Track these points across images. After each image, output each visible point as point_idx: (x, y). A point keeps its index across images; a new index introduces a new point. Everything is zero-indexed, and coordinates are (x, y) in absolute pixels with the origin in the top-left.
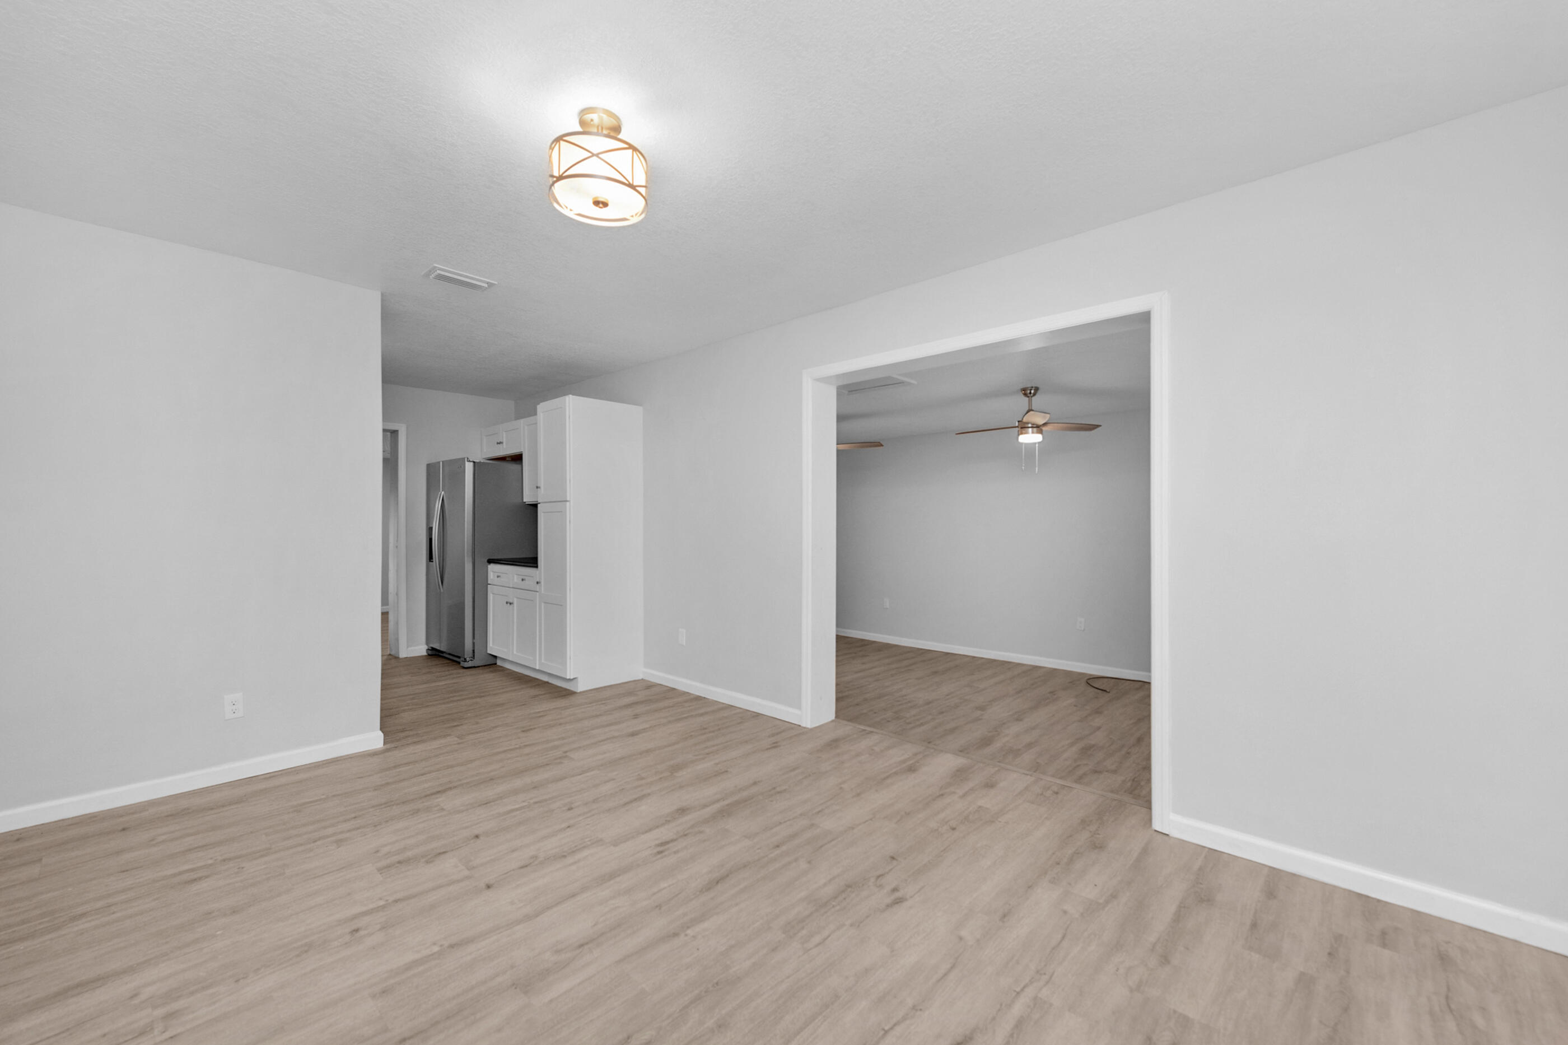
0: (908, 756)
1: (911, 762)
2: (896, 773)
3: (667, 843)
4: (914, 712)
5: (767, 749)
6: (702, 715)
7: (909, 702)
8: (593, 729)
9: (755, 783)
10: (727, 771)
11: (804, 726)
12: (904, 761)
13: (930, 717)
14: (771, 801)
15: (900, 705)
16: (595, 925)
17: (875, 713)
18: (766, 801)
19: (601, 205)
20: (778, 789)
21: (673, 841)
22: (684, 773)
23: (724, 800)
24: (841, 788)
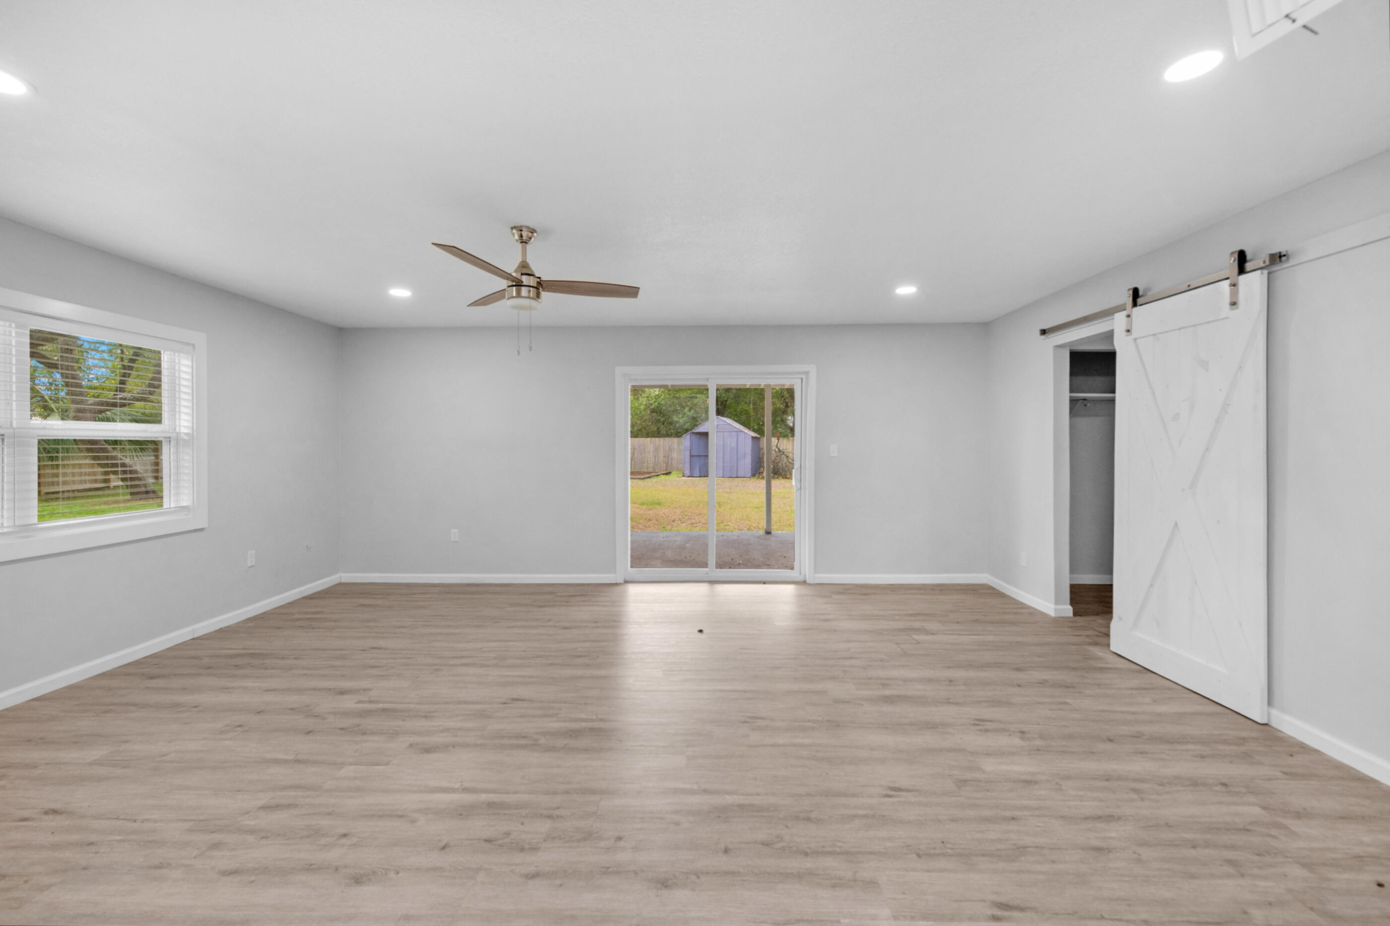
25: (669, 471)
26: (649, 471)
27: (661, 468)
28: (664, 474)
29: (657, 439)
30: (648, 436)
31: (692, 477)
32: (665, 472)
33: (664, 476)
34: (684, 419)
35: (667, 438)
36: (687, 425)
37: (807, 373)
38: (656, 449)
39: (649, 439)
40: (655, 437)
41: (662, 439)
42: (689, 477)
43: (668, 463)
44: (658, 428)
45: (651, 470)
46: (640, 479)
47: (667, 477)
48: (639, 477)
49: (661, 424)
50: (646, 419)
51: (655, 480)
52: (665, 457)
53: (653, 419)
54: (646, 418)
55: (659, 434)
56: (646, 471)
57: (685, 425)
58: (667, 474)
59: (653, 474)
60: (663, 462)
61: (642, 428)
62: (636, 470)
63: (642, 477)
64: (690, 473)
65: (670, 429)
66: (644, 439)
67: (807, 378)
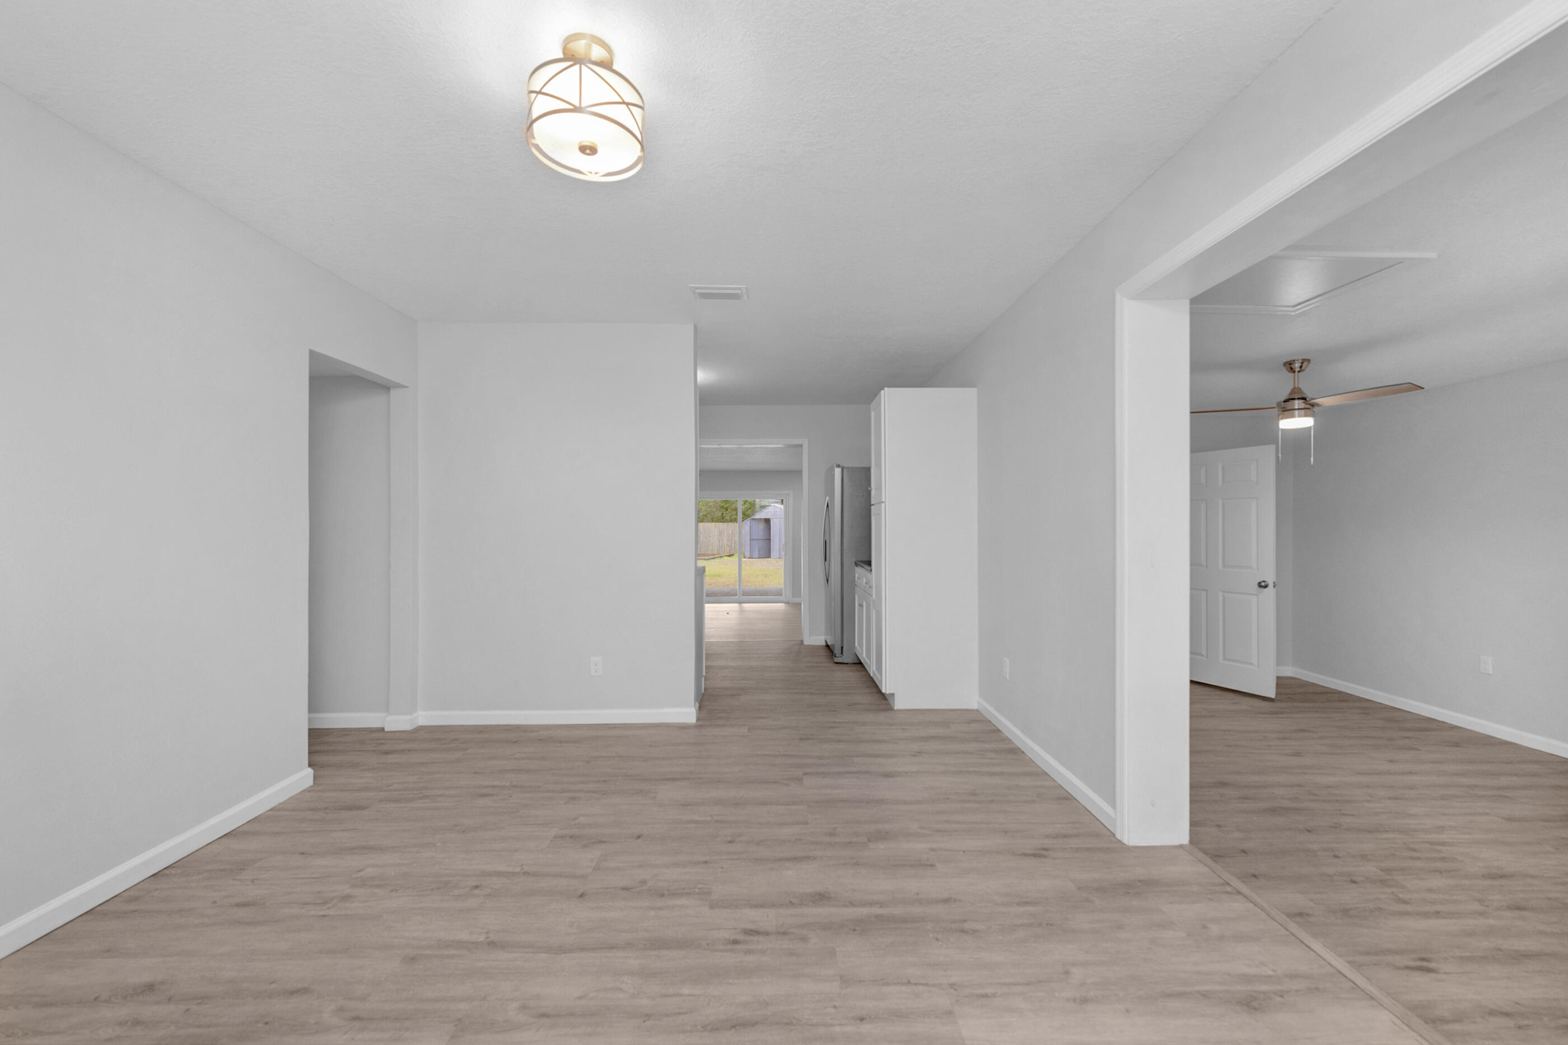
0: (1271, 973)
1: (1264, 988)
2: (1205, 995)
3: (756, 933)
4: (1437, 882)
5: (1025, 855)
6: (992, 774)
7: (1443, 859)
8: (857, 756)
9: (946, 901)
10: (932, 866)
11: (1119, 838)
12: (1247, 979)
13: (1476, 907)
14: (937, 939)
15: (1412, 858)
16: (580, 998)
17: (1336, 857)
18: (931, 936)
19: (588, 151)
20: (967, 926)
21: (767, 934)
22: (882, 847)
23: (881, 907)
24: (1067, 973)
25: (732, 553)
26: (714, 553)
27: (724, 550)
28: (726, 556)
29: (721, 524)
30: (712, 521)
31: (752, 558)
32: (728, 554)
33: (727, 557)
34: (746, 506)
35: (731, 523)
36: (748, 512)
37: (788, 495)
38: (721, 533)
39: (713, 524)
40: (720, 522)
41: (726, 524)
42: (750, 558)
43: (731, 546)
44: (722, 514)
45: (716, 552)
46: (705, 559)
47: (729, 558)
48: (704, 558)
49: (725, 510)
50: (711, 506)
51: (717, 560)
52: (728, 540)
53: (718, 505)
54: (711, 504)
55: (723, 519)
56: (710, 553)
57: (747, 511)
58: (729, 556)
59: (717, 556)
60: (727, 545)
61: (707, 513)
62: (702, 553)
63: (707, 558)
64: (750, 554)
65: (733, 515)
66: (709, 524)
67: (789, 498)
